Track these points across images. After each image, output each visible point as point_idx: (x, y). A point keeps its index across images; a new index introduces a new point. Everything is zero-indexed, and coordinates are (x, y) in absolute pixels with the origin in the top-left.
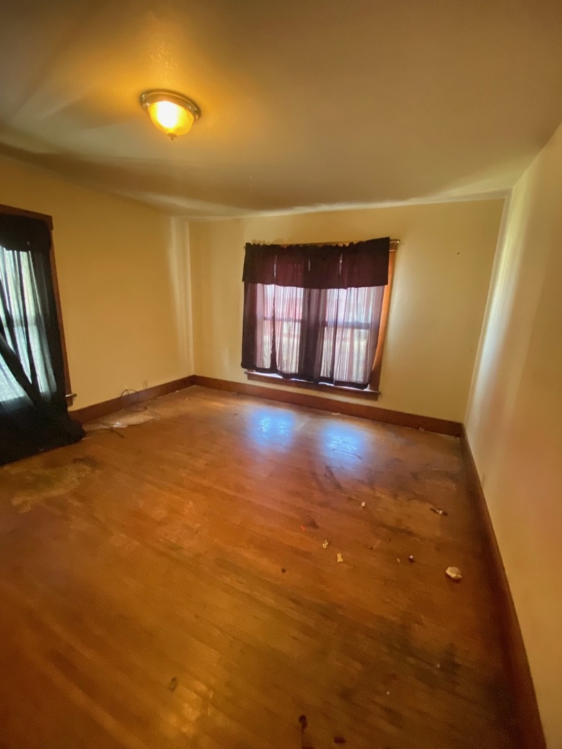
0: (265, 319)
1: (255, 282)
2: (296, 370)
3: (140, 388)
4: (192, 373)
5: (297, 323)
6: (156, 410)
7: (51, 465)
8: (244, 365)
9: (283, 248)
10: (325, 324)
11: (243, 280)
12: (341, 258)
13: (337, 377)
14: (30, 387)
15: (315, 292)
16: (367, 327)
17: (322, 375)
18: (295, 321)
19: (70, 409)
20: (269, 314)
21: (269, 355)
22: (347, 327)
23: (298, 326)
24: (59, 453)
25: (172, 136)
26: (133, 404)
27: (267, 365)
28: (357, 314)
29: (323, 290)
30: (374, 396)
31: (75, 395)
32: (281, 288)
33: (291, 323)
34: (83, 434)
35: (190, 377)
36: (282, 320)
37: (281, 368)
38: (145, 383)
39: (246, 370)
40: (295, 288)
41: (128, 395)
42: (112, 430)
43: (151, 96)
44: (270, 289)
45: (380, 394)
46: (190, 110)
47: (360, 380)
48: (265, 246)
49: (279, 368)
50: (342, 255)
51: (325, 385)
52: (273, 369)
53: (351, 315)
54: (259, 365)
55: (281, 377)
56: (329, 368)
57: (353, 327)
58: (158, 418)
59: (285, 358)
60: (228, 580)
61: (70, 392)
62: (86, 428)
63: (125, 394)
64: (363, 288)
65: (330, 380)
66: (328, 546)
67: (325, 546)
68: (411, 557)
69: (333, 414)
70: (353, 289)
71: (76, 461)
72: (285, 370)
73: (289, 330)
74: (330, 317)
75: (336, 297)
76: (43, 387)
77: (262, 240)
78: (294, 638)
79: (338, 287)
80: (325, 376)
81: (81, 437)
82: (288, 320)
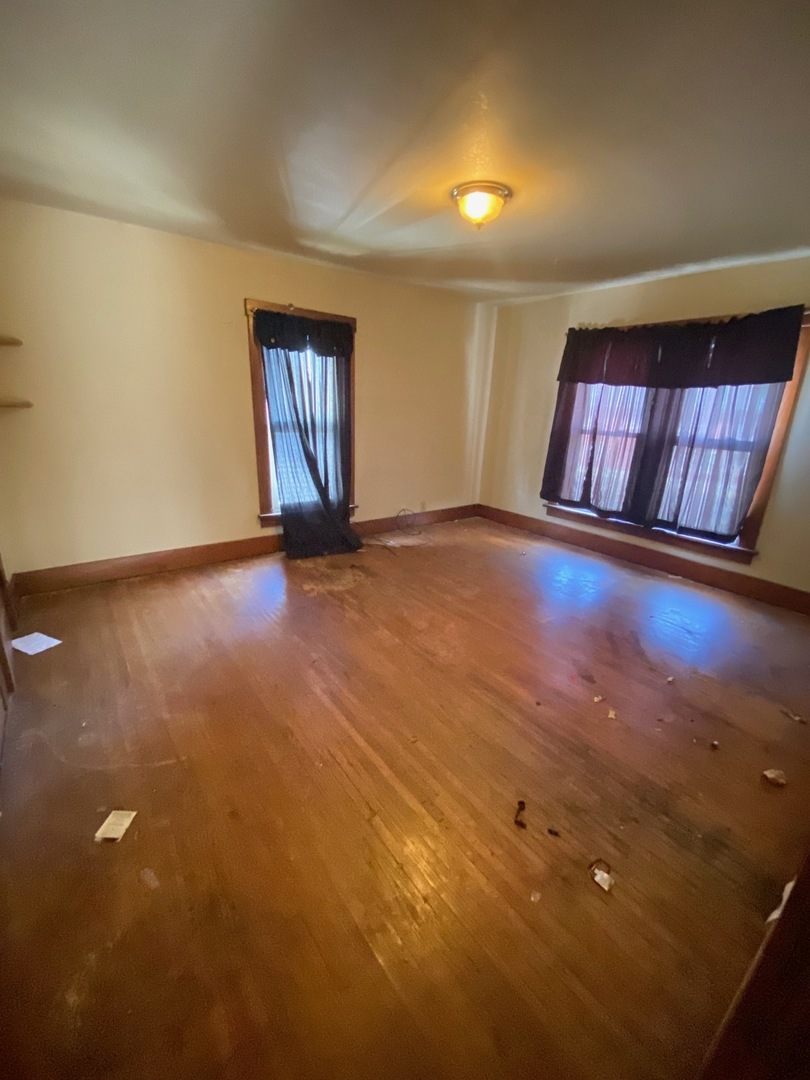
0: (582, 432)
1: (575, 381)
2: (619, 506)
3: (417, 510)
4: (477, 501)
5: (629, 440)
6: (431, 537)
7: (333, 566)
8: (544, 495)
9: (623, 332)
10: (674, 441)
11: (558, 379)
12: (713, 341)
13: (683, 521)
14: (323, 490)
15: (664, 392)
16: (745, 446)
17: (660, 517)
18: (627, 435)
19: (353, 520)
20: (589, 425)
21: (582, 483)
22: (711, 447)
23: (631, 443)
24: (340, 558)
25: (479, 225)
26: (408, 526)
27: (577, 497)
28: (730, 428)
29: (678, 390)
30: (746, 557)
31: (357, 507)
32: (612, 388)
33: (620, 438)
34: (361, 546)
35: (474, 506)
36: (608, 434)
37: (597, 502)
38: (423, 505)
39: (545, 502)
40: (633, 387)
41: (405, 516)
42: (385, 547)
43: (465, 188)
44: (595, 389)
45: (757, 554)
46: (500, 196)
47: (723, 528)
48: (596, 331)
49: (593, 502)
50: (715, 337)
51: (664, 533)
52: (585, 502)
53: (720, 426)
54: (564, 495)
55: (595, 515)
56: (673, 508)
57: (721, 446)
58: (431, 544)
59: (604, 488)
60: (476, 691)
61: (353, 503)
62: (364, 541)
63: (402, 513)
64: (746, 387)
65: (672, 525)
66: (600, 701)
67: (596, 699)
68: (716, 743)
69: (670, 576)
70: (728, 387)
71: (353, 566)
72: (602, 505)
73: (616, 448)
74: (683, 430)
75: (697, 400)
76: (333, 495)
77: (593, 323)
78: (532, 753)
79: (704, 386)
80: (665, 519)
81: (359, 548)
82: (617, 434)
